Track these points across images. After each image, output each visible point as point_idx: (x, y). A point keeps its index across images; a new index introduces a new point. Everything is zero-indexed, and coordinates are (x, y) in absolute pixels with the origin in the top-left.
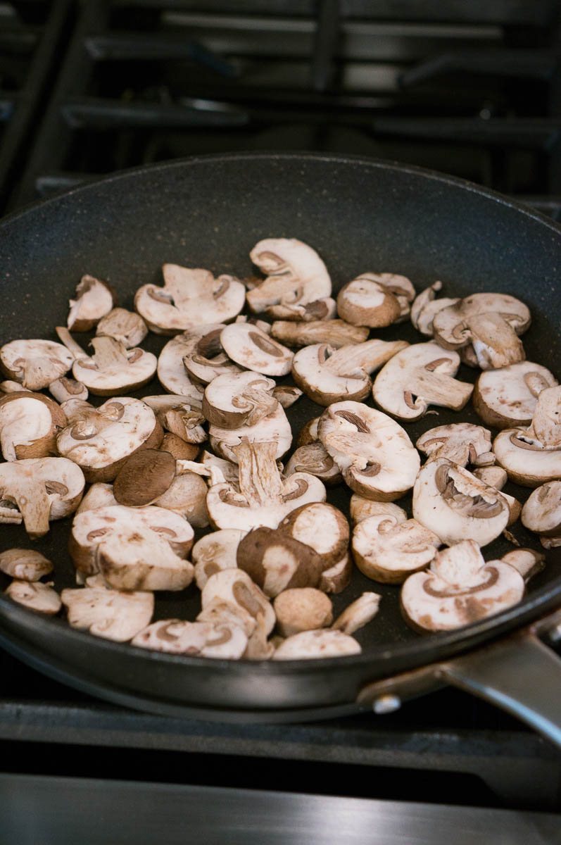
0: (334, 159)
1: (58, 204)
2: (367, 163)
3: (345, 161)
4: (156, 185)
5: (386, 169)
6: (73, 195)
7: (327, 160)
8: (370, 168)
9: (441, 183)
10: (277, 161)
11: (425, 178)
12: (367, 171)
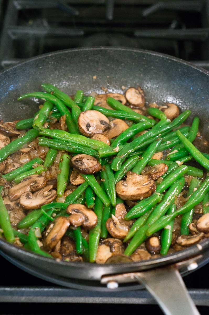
0: (157, 55)
1: (44, 59)
2: (170, 58)
3: (161, 56)
4: (86, 56)
5: (177, 62)
6: (51, 56)
7: (154, 55)
8: (171, 60)
9: (198, 71)
10: (135, 52)
11: (192, 68)
12: (170, 61)
